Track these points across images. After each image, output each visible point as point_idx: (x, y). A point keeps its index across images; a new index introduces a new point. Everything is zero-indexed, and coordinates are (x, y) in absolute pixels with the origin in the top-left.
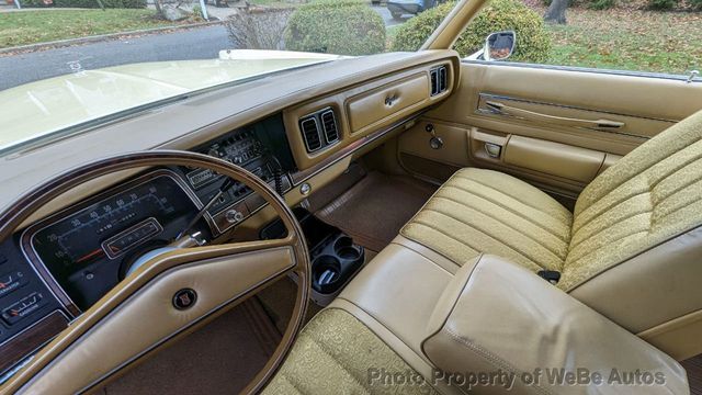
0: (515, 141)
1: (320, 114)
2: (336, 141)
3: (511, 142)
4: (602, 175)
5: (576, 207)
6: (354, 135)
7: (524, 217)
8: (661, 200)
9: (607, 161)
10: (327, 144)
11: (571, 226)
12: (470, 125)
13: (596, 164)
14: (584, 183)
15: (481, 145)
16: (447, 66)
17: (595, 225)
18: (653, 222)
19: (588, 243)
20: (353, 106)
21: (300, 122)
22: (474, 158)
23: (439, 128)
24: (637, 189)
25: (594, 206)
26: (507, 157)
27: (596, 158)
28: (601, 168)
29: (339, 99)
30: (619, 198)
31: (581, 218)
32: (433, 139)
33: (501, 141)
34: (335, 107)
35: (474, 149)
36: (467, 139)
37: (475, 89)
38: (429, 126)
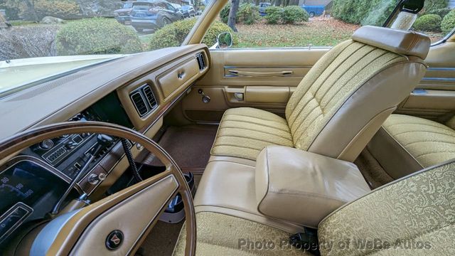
0: (249, 89)
1: (142, 89)
2: (156, 105)
3: (247, 90)
4: (292, 96)
5: (286, 115)
6: (166, 99)
7: (268, 126)
8: (321, 100)
9: (292, 90)
10: (151, 109)
11: (288, 125)
12: (223, 85)
13: (287, 93)
14: (285, 103)
15: (232, 94)
16: (203, 53)
17: (299, 120)
18: (323, 110)
19: (301, 128)
20: (161, 80)
21: (130, 96)
22: (231, 103)
23: (206, 90)
24: (309, 99)
25: (295, 111)
26: (248, 98)
27: (286, 90)
28: (290, 94)
29: (151, 77)
30: (303, 105)
31: (291, 120)
32: (204, 97)
33: (242, 90)
34: (150, 83)
35: (229, 98)
36: (224, 93)
37: (221, 65)
38: (200, 90)
